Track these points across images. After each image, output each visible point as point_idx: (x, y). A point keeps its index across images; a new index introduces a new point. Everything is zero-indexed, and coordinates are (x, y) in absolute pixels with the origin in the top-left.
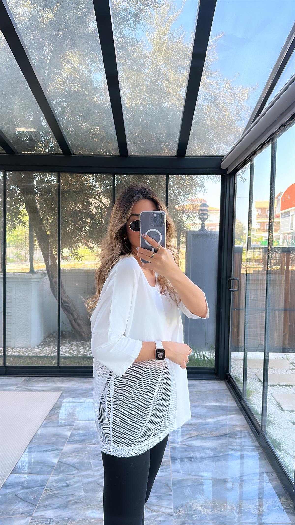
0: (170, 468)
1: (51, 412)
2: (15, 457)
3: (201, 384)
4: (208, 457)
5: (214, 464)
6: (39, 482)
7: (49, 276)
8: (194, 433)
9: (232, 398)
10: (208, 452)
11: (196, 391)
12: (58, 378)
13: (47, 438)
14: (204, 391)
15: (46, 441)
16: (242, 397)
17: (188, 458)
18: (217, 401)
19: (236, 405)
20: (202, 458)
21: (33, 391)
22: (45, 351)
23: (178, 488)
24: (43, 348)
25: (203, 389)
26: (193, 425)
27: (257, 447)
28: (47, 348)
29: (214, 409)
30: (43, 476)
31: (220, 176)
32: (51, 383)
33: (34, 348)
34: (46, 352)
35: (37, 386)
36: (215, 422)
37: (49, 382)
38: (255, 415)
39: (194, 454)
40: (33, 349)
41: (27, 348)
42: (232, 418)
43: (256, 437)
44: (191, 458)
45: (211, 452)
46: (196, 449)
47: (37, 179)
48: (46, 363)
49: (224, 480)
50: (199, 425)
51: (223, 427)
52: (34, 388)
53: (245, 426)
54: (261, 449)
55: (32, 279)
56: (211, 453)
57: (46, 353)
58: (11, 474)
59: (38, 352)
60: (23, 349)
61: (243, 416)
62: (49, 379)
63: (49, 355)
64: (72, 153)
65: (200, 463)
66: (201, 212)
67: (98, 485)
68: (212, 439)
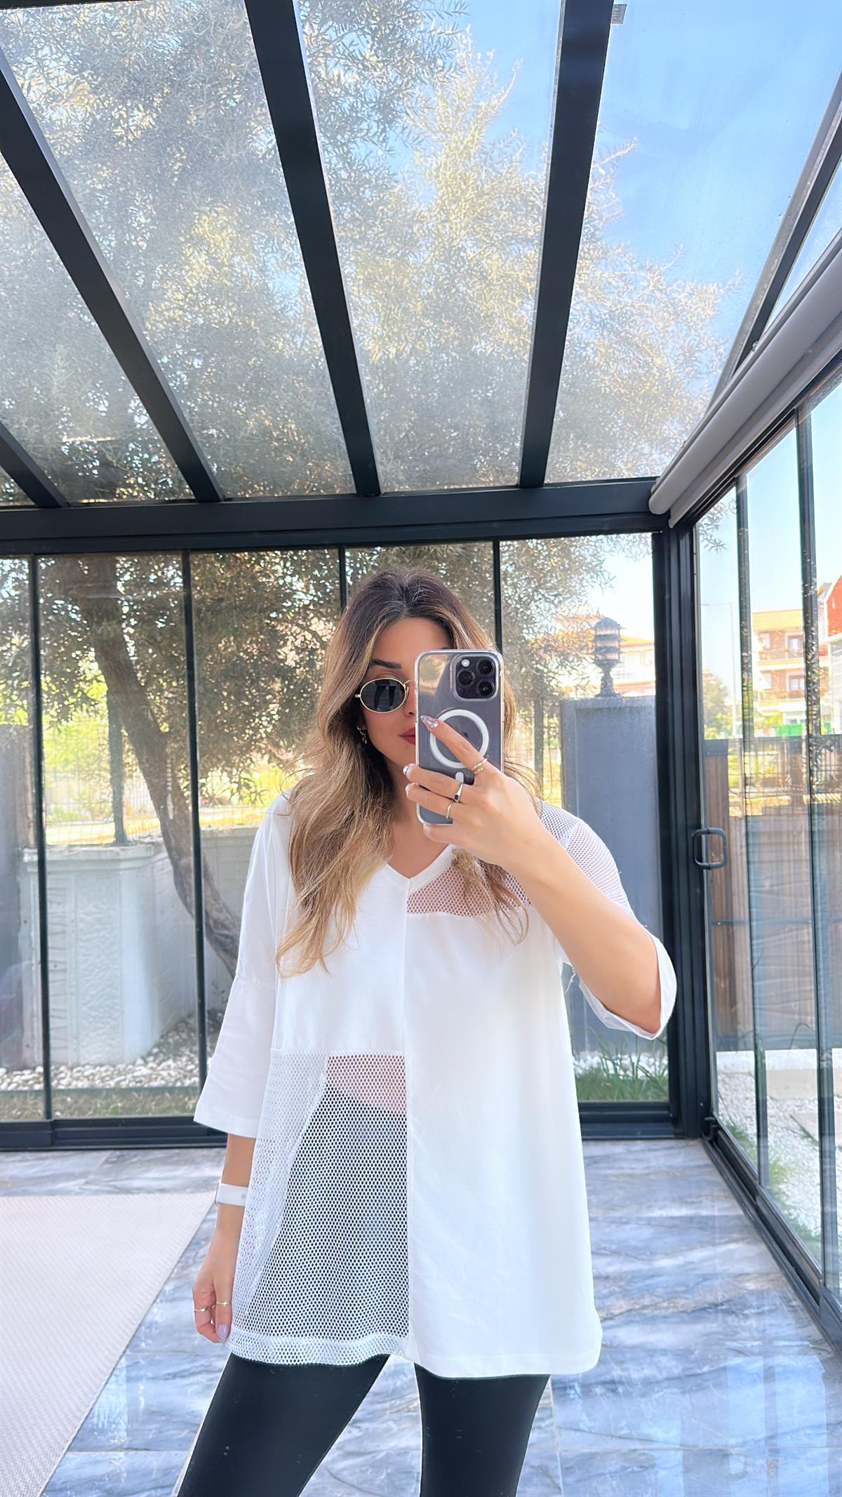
0: (551, 1416)
1: (188, 1254)
2: (80, 1399)
3: (630, 1151)
4: (667, 1379)
5: (686, 1401)
6: (154, 1477)
7: (169, 850)
8: (620, 1305)
9: (728, 1193)
10: (664, 1361)
11: (616, 1176)
12: (205, 1152)
13: (177, 1335)
14: (642, 1175)
15: (174, 1344)
16: (758, 1187)
17: (604, 1383)
18: (682, 1201)
19: (741, 1212)
20: (649, 1383)
21: (132, 1193)
22: (164, 1073)
23: (579, 1481)
24: (159, 1064)
25: (639, 1169)
26: (615, 1279)
27: (815, 1342)
28: (170, 1062)
29: (676, 1226)
30: (164, 1453)
31: (649, 534)
32: (186, 1167)
33: (134, 1064)
34: (169, 1074)
35: (146, 1178)
36: (679, 1267)
37: (177, 1163)
38: (800, 1241)
39: (623, 1370)
40: (130, 1067)
41: (114, 1066)
42: (732, 1252)
43: (809, 1311)
44: (613, 1382)
45: (674, 1363)
46: (628, 1356)
47: (127, 577)
48: (170, 1108)
49: (720, 1450)
50: (633, 1277)
51: (706, 1283)
52: (136, 1183)
53: (772, 1277)
54: (829, 1349)
55: (119, 861)
56: (676, 1368)
57: (168, 1078)
58: (70, 1455)
59: (145, 1076)
60: (103, 1069)
61: (764, 1247)
62: (179, 1154)
63: (178, 1084)
64: (221, 497)
65: (643, 1400)
66: (599, 645)
67: (332, 1480)
68: (673, 1320)
